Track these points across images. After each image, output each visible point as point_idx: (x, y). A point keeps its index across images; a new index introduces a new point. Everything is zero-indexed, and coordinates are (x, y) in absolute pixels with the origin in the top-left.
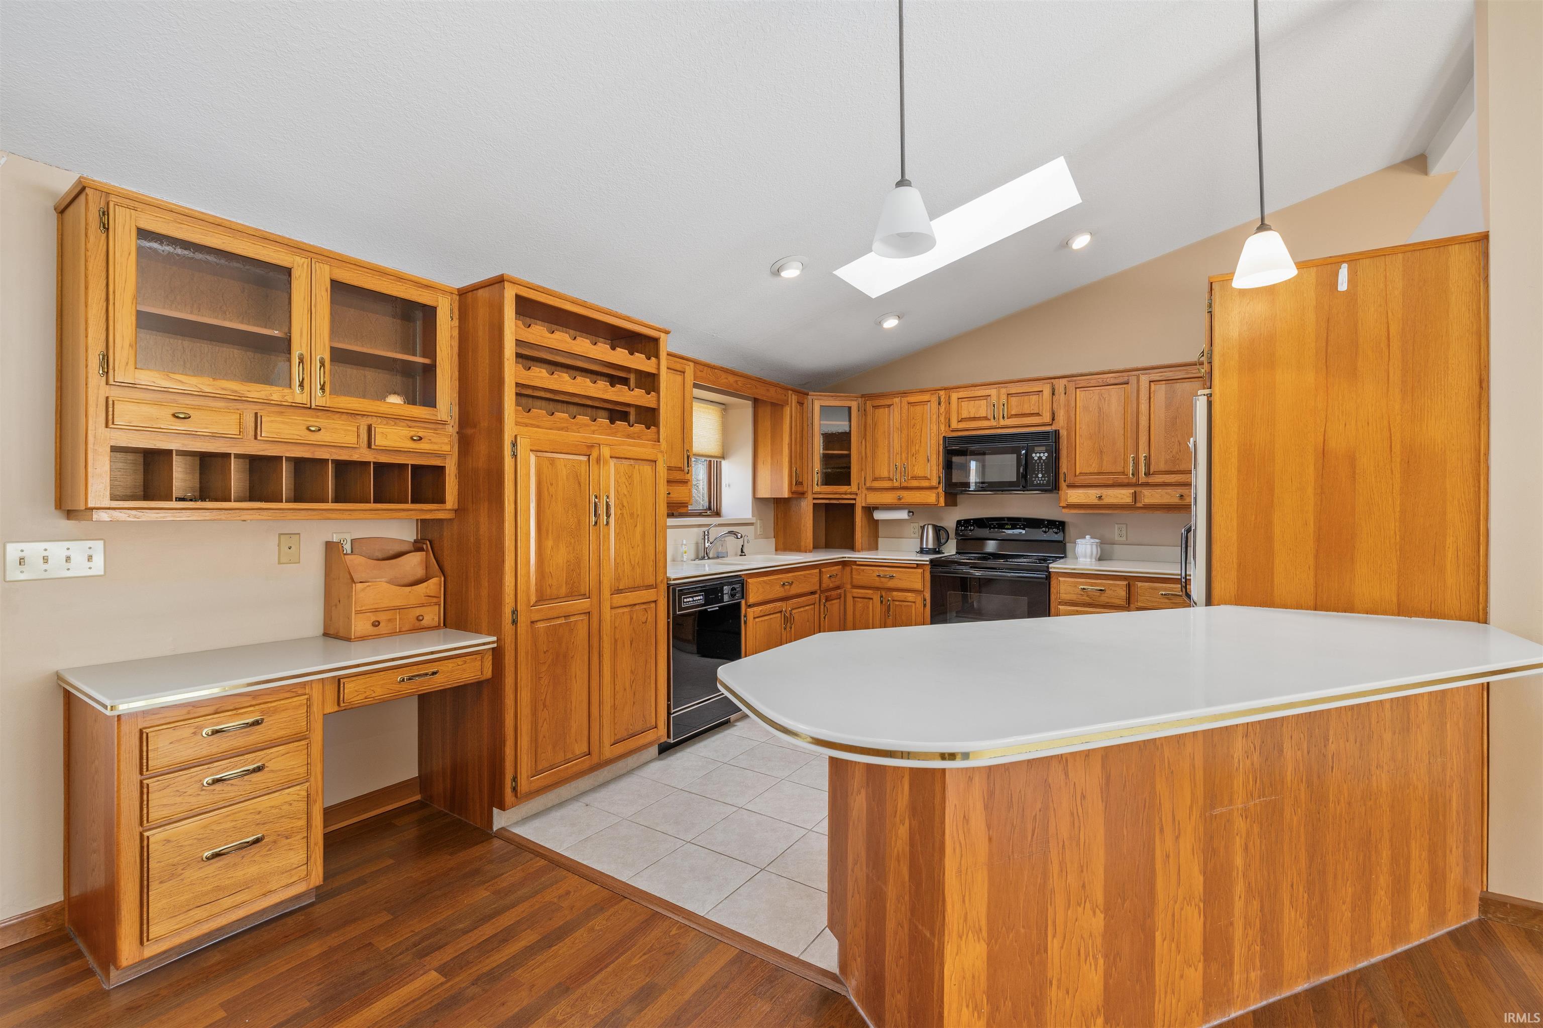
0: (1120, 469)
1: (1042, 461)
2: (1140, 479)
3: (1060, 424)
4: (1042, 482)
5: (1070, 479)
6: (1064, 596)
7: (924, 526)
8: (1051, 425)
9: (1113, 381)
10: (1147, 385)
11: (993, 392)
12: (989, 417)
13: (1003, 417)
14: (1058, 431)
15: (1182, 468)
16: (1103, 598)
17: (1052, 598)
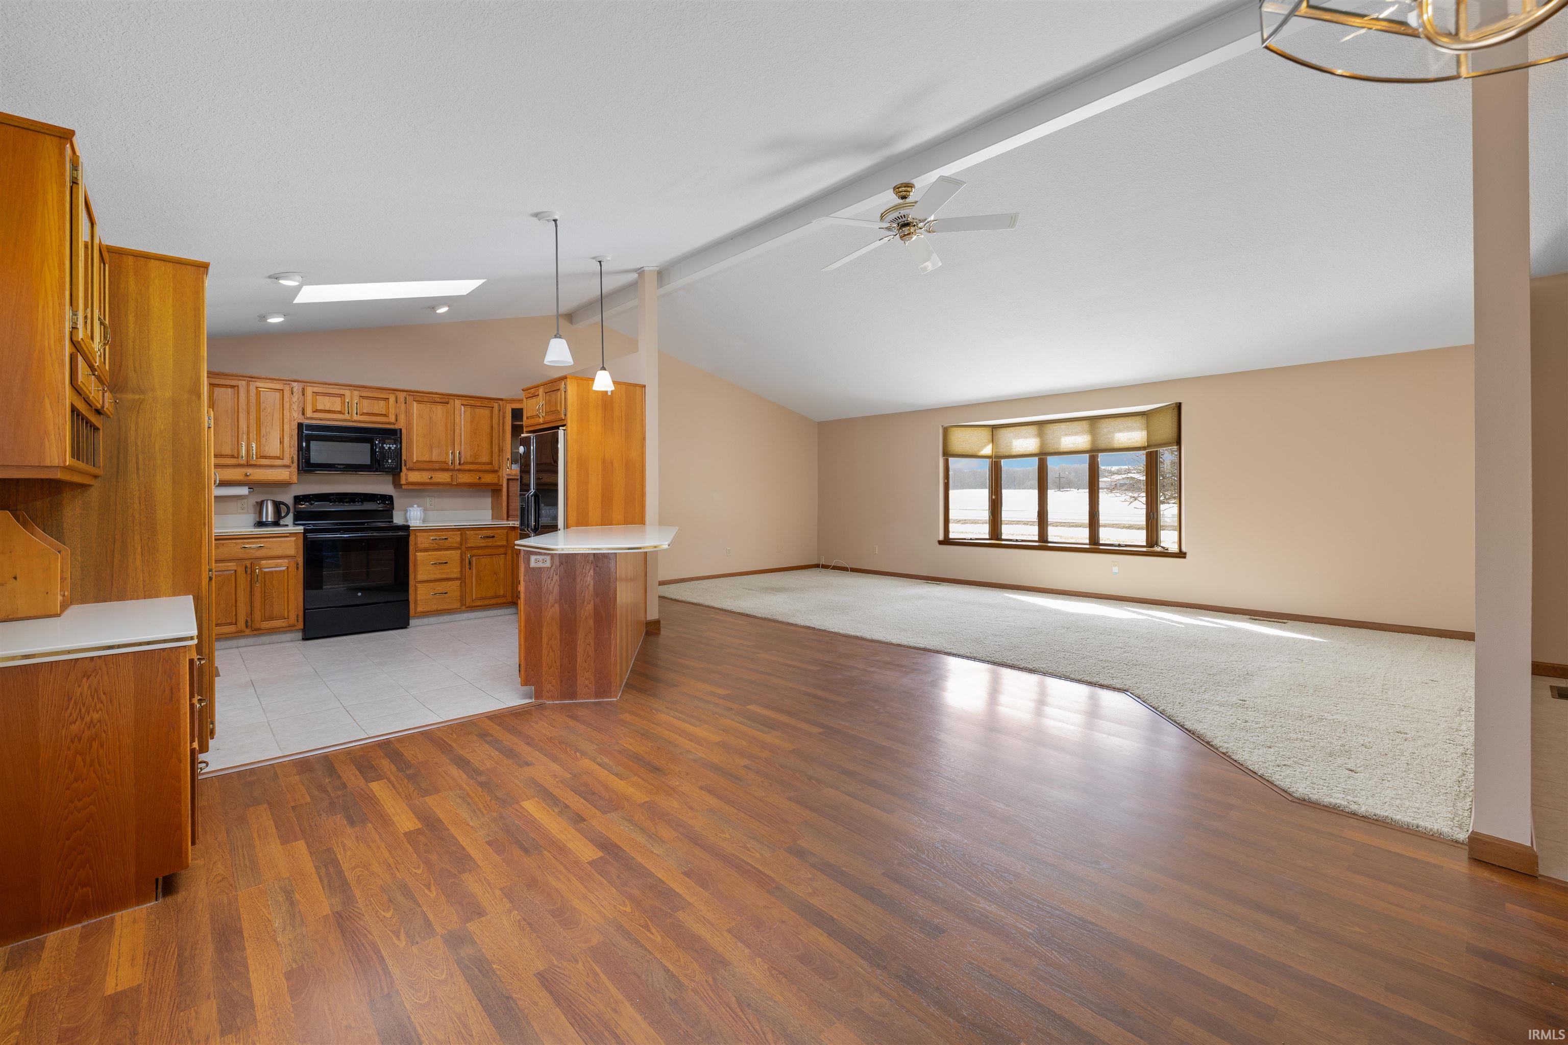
0: (442, 459)
1: (391, 451)
2: (456, 467)
3: (401, 424)
4: (391, 466)
5: (409, 464)
6: (421, 546)
7: (265, 501)
8: (394, 424)
9: (438, 400)
10: (459, 407)
11: (347, 393)
12: (343, 411)
13: (357, 414)
14: (401, 430)
15: (480, 460)
16: (447, 544)
17: (411, 548)
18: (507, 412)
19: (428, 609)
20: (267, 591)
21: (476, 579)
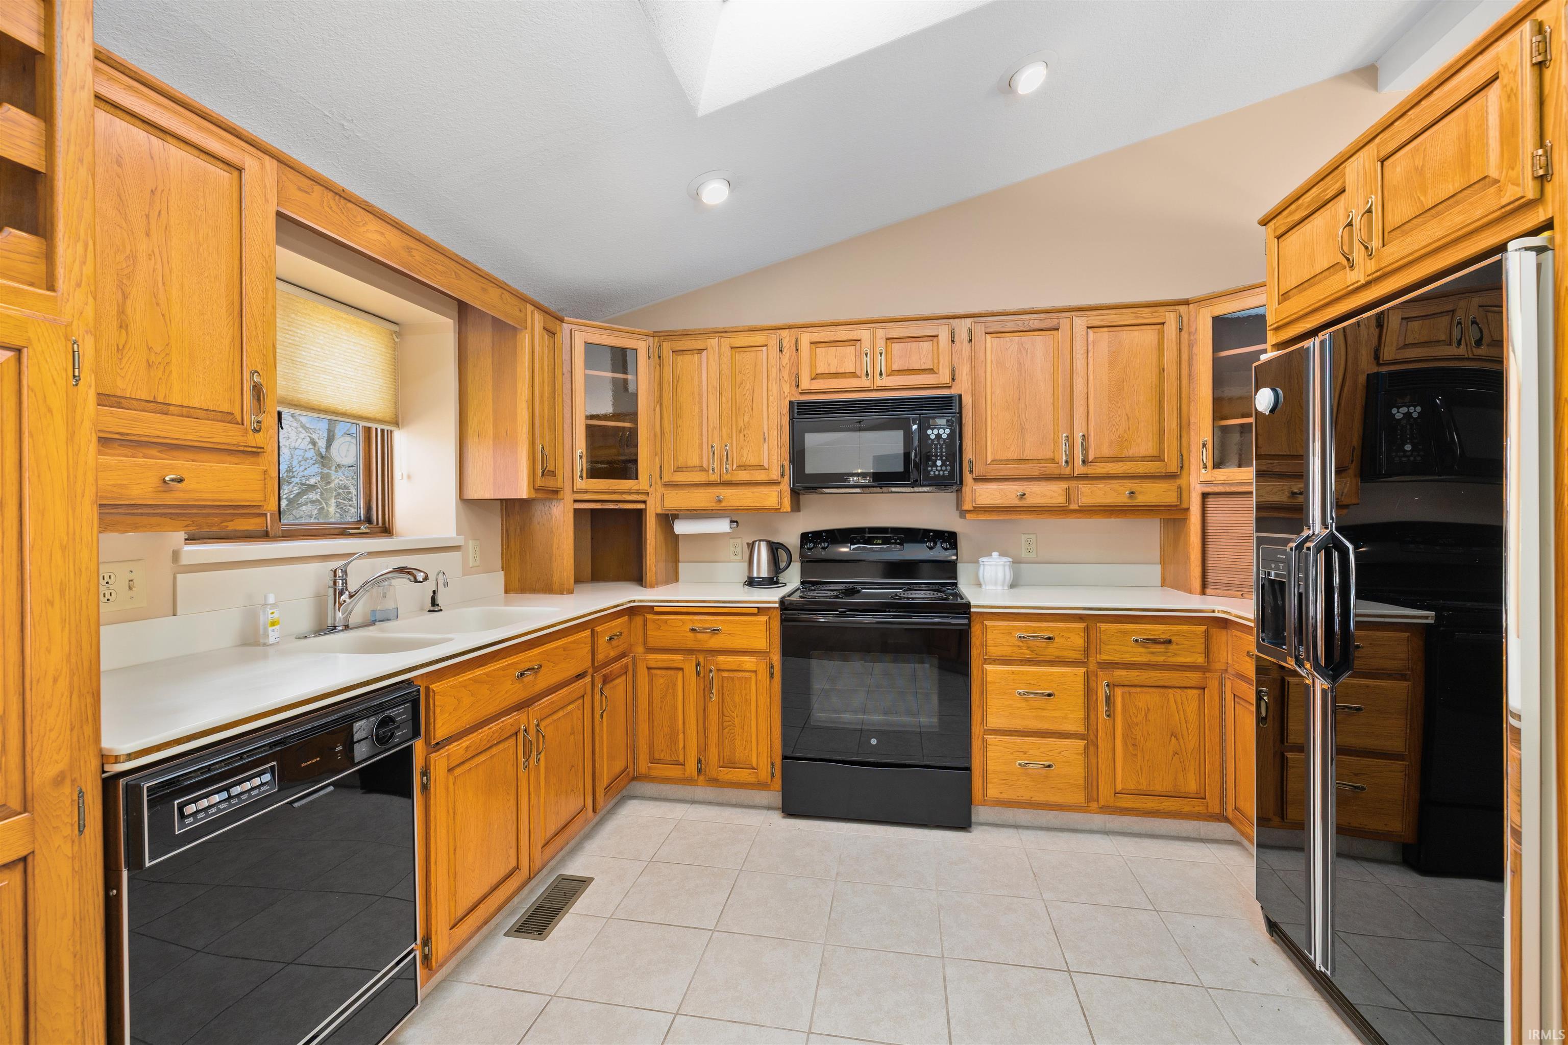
0: (1048, 454)
1: (941, 441)
2: (1076, 469)
3: (961, 387)
4: (941, 473)
5: (979, 470)
6: (995, 651)
7: (754, 542)
8: (950, 387)
9: (1036, 324)
10: (1084, 333)
11: (864, 334)
12: (858, 373)
13: (881, 374)
14: (960, 396)
15: (1131, 453)
16: (1052, 651)
17: (975, 652)
18: (1201, 327)
19: (1009, 794)
20: (726, 713)
21: (1125, 744)
